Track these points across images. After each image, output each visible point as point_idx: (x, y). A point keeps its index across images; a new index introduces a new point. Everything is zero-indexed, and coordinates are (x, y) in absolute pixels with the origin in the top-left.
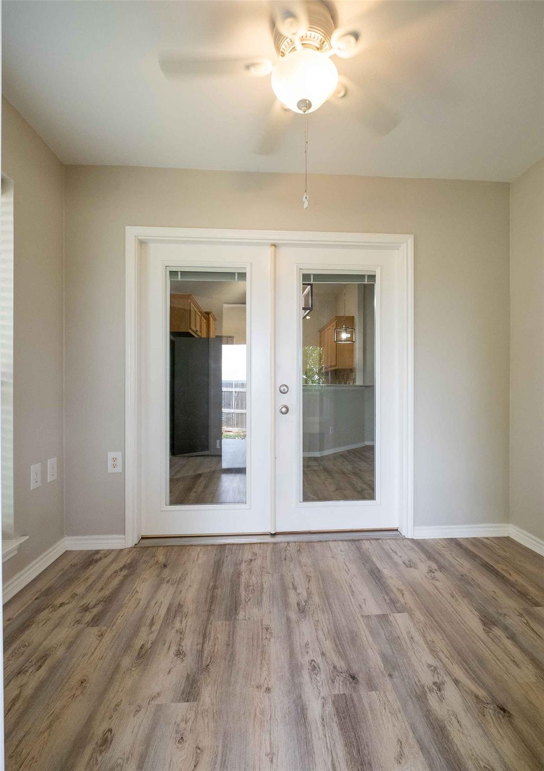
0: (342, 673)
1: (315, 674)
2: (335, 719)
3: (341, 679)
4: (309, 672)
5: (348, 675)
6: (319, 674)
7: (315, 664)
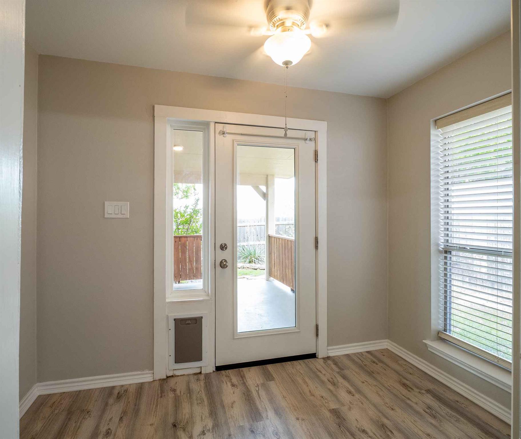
0: (259, 433)
1: (275, 431)
2: (261, 411)
3: (259, 430)
4: (279, 431)
5: (255, 433)
6: (273, 430)
7: (276, 436)
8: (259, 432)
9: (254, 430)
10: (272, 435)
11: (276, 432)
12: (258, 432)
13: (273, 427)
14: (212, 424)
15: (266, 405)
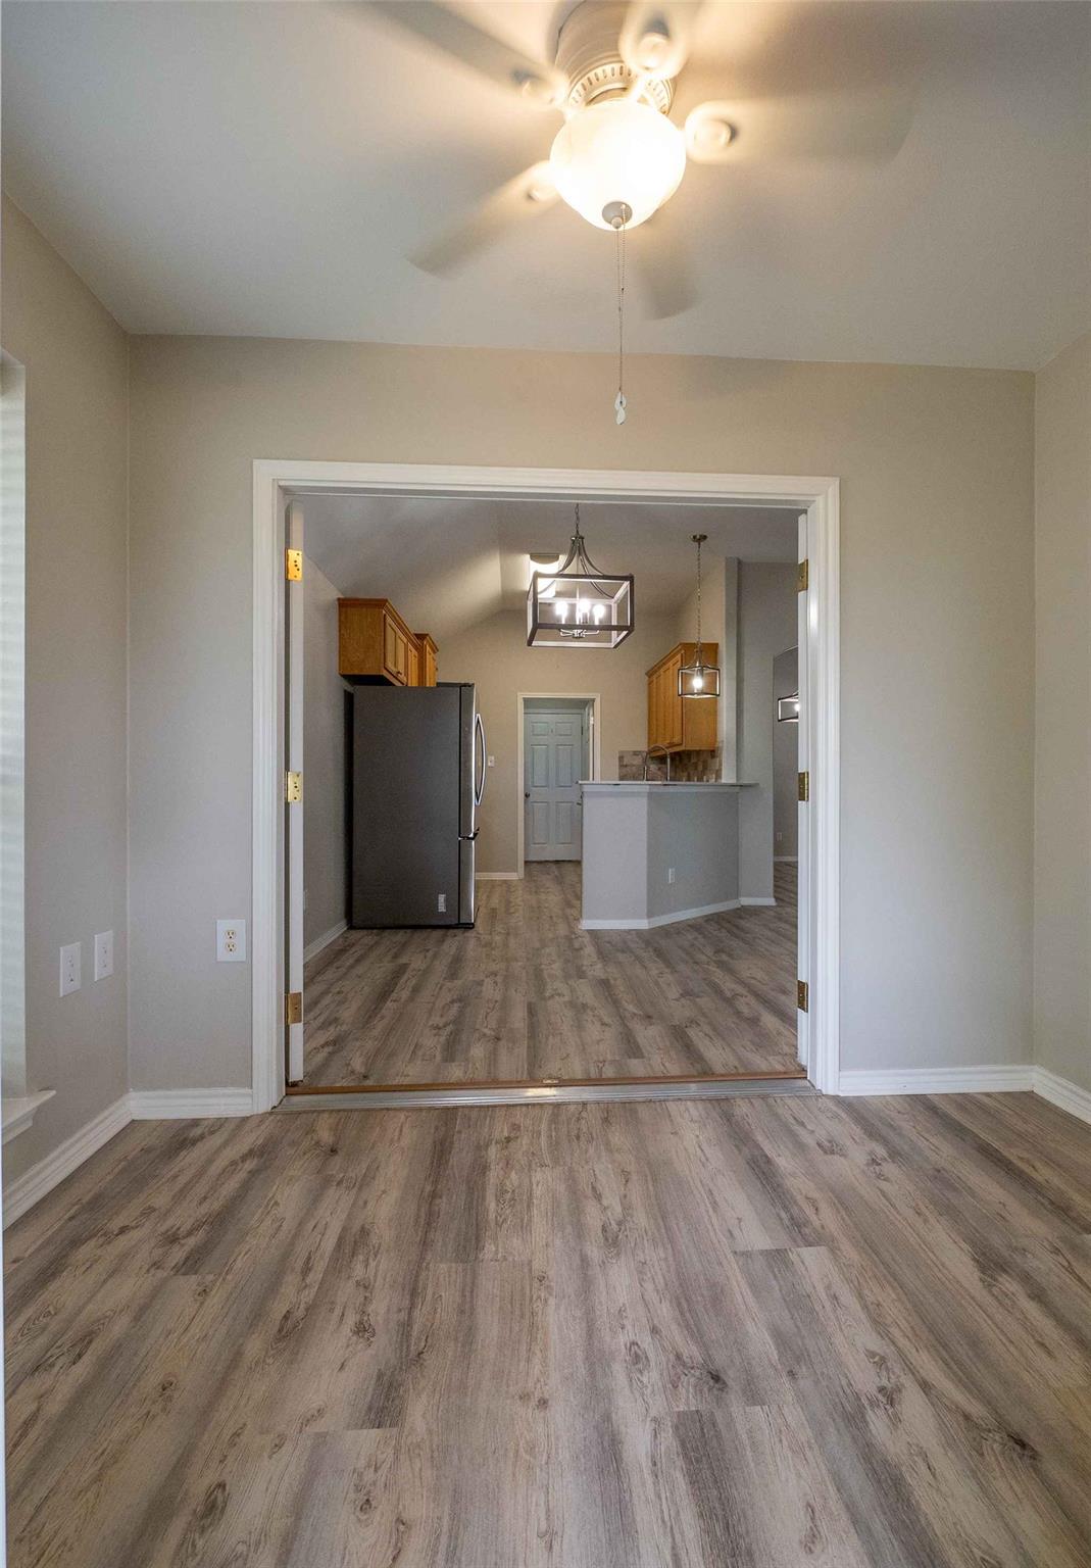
0: (693, 1368)
1: (639, 1370)
2: (680, 1462)
3: (692, 1380)
4: (627, 1367)
5: (705, 1373)
6: (646, 1372)
7: (639, 1351)
8: (692, 1371)
9: (712, 1382)
10: (651, 1356)
11: (637, 1366)
12: (697, 1373)
13: (641, 1382)
14: (872, 1427)
15: (653, 1497)
